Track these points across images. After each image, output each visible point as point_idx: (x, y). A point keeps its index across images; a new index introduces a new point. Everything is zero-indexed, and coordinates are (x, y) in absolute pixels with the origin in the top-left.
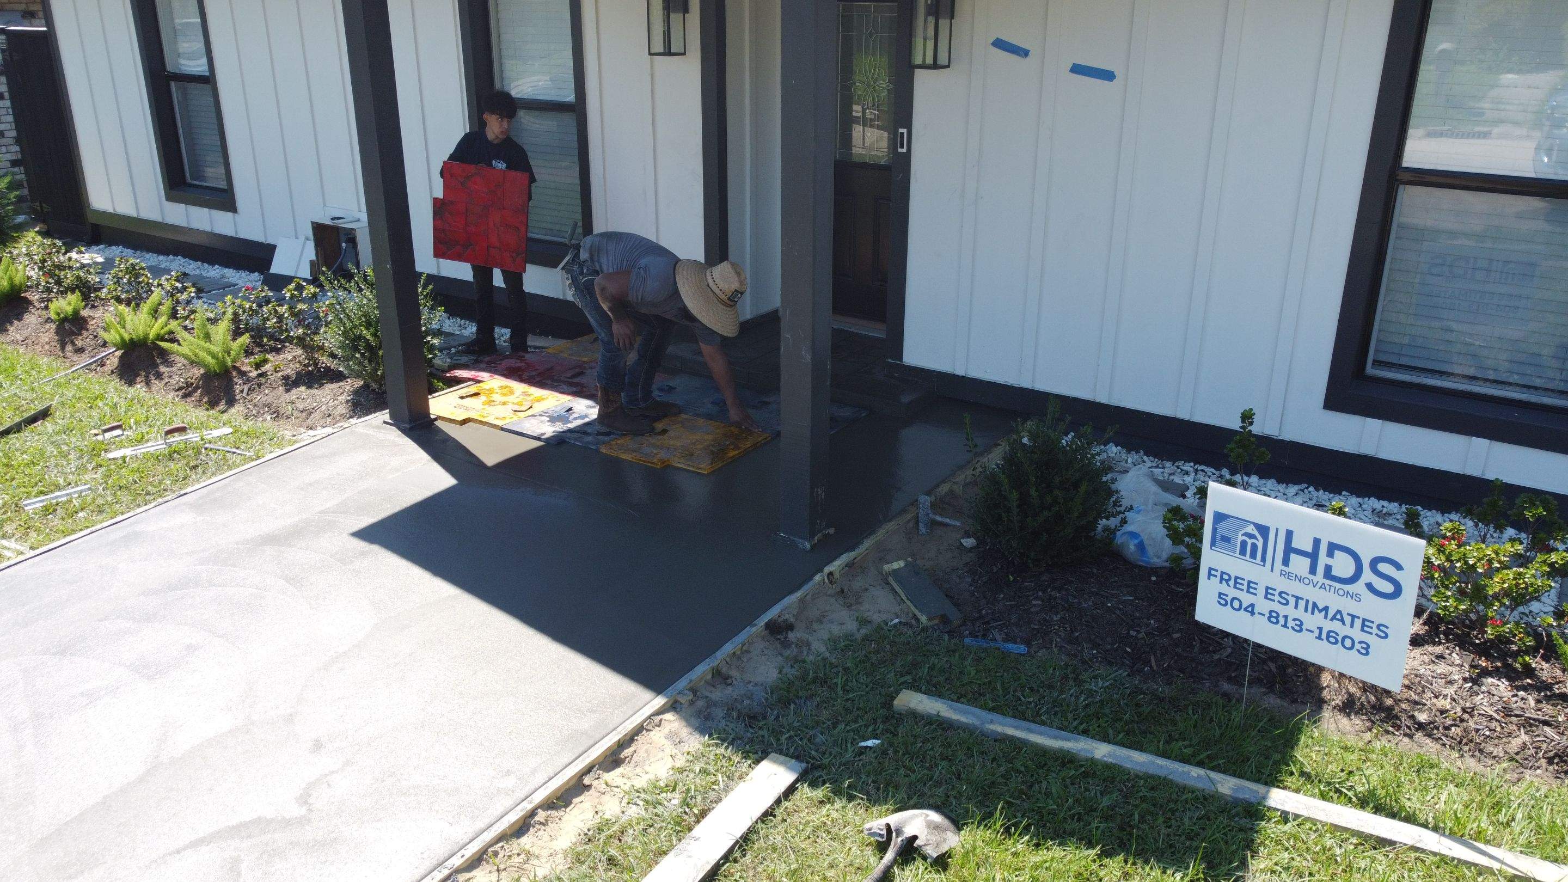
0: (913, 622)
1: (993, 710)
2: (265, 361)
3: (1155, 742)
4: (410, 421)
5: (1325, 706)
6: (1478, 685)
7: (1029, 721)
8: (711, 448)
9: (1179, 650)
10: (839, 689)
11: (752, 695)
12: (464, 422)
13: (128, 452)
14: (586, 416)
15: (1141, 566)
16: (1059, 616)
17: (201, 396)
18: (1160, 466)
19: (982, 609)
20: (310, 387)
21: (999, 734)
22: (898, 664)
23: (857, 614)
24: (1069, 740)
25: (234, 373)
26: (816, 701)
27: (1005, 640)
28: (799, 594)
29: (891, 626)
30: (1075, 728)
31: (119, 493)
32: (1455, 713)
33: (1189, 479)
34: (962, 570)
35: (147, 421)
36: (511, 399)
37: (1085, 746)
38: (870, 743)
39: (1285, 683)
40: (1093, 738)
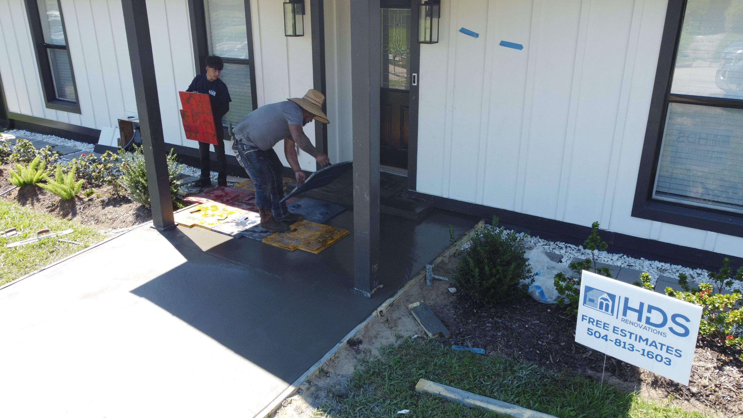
0: (425, 336)
1: (469, 390)
2: (92, 193)
3: (555, 408)
4: (164, 227)
5: (642, 383)
6: (722, 370)
7: (488, 396)
8: (319, 239)
9: (565, 352)
10: (387, 379)
11: (340, 382)
12: (192, 226)
13: (17, 244)
14: (255, 222)
15: (542, 303)
16: (501, 333)
17: (59, 211)
18: (548, 244)
19: (461, 328)
20: (115, 206)
21: (472, 405)
22: (418, 362)
23: (395, 333)
24: (509, 408)
25: (76, 199)
26: (374, 386)
27: (473, 346)
28: (364, 323)
29: (413, 339)
30: (512, 400)
31: (11, 267)
32: (711, 387)
33: (563, 252)
34: (450, 306)
35: (29, 226)
36: (217, 213)
37: (518, 412)
38: (404, 412)
39: (621, 370)
40: (522, 406)
